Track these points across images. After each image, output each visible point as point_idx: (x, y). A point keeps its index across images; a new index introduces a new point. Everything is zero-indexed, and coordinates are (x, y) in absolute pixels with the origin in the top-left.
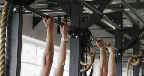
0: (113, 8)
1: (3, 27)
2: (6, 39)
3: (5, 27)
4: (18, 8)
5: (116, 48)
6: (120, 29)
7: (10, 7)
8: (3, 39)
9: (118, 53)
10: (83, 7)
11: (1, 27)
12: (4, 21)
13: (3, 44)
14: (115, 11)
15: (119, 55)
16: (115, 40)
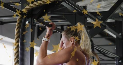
0: (114, 18)
1: (17, 38)
2: (19, 50)
3: (18, 38)
4: (30, 21)
5: (117, 55)
6: (120, 37)
7: (23, 21)
8: (17, 49)
9: (119, 61)
10: (87, 18)
11: (15, 38)
12: (17, 33)
13: (17, 54)
14: (116, 21)
15: (120, 62)
16: (116, 48)
